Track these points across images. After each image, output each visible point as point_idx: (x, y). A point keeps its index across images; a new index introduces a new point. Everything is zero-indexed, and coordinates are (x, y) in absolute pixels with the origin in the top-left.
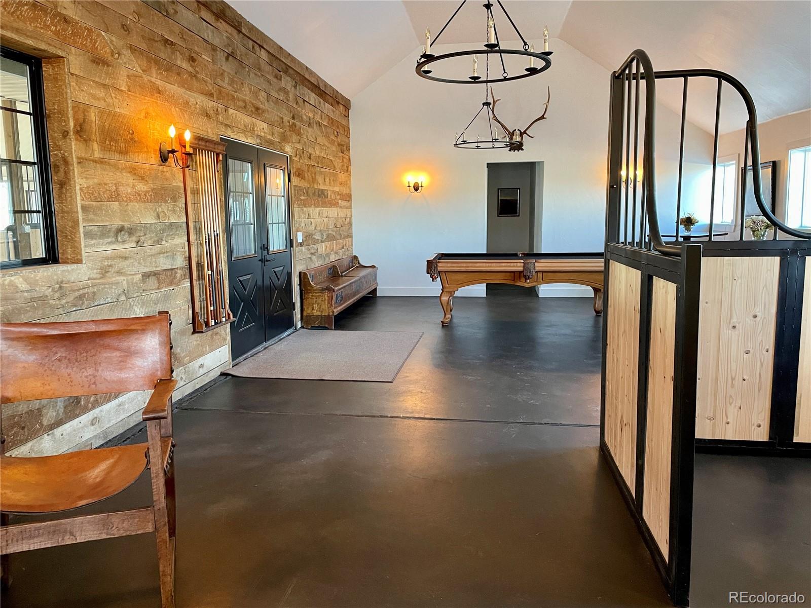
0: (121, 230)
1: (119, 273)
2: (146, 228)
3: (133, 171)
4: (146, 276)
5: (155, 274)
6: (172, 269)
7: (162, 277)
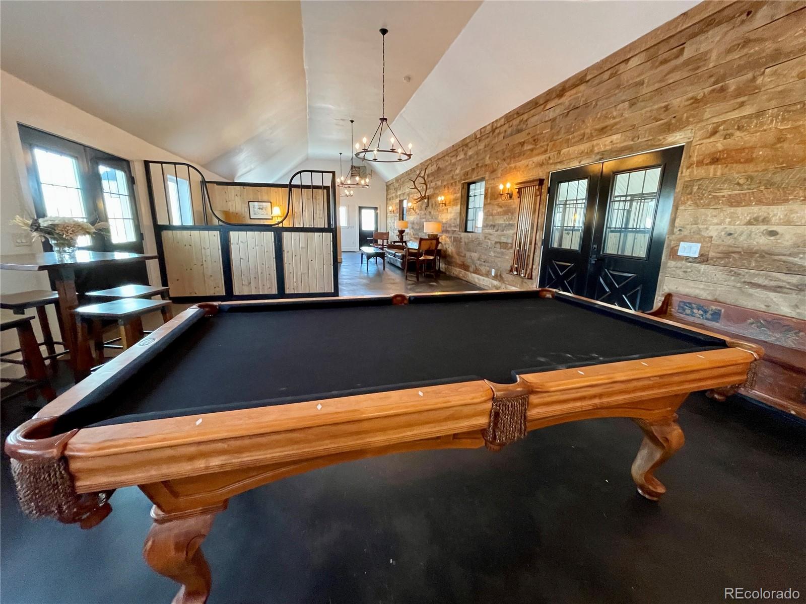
0: (491, 225)
1: (489, 239)
2: (499, 225)
3: (498, 205)
4: (496, 243)
5: (500, 243)
6: (507, 243)
7: (502, 245)
